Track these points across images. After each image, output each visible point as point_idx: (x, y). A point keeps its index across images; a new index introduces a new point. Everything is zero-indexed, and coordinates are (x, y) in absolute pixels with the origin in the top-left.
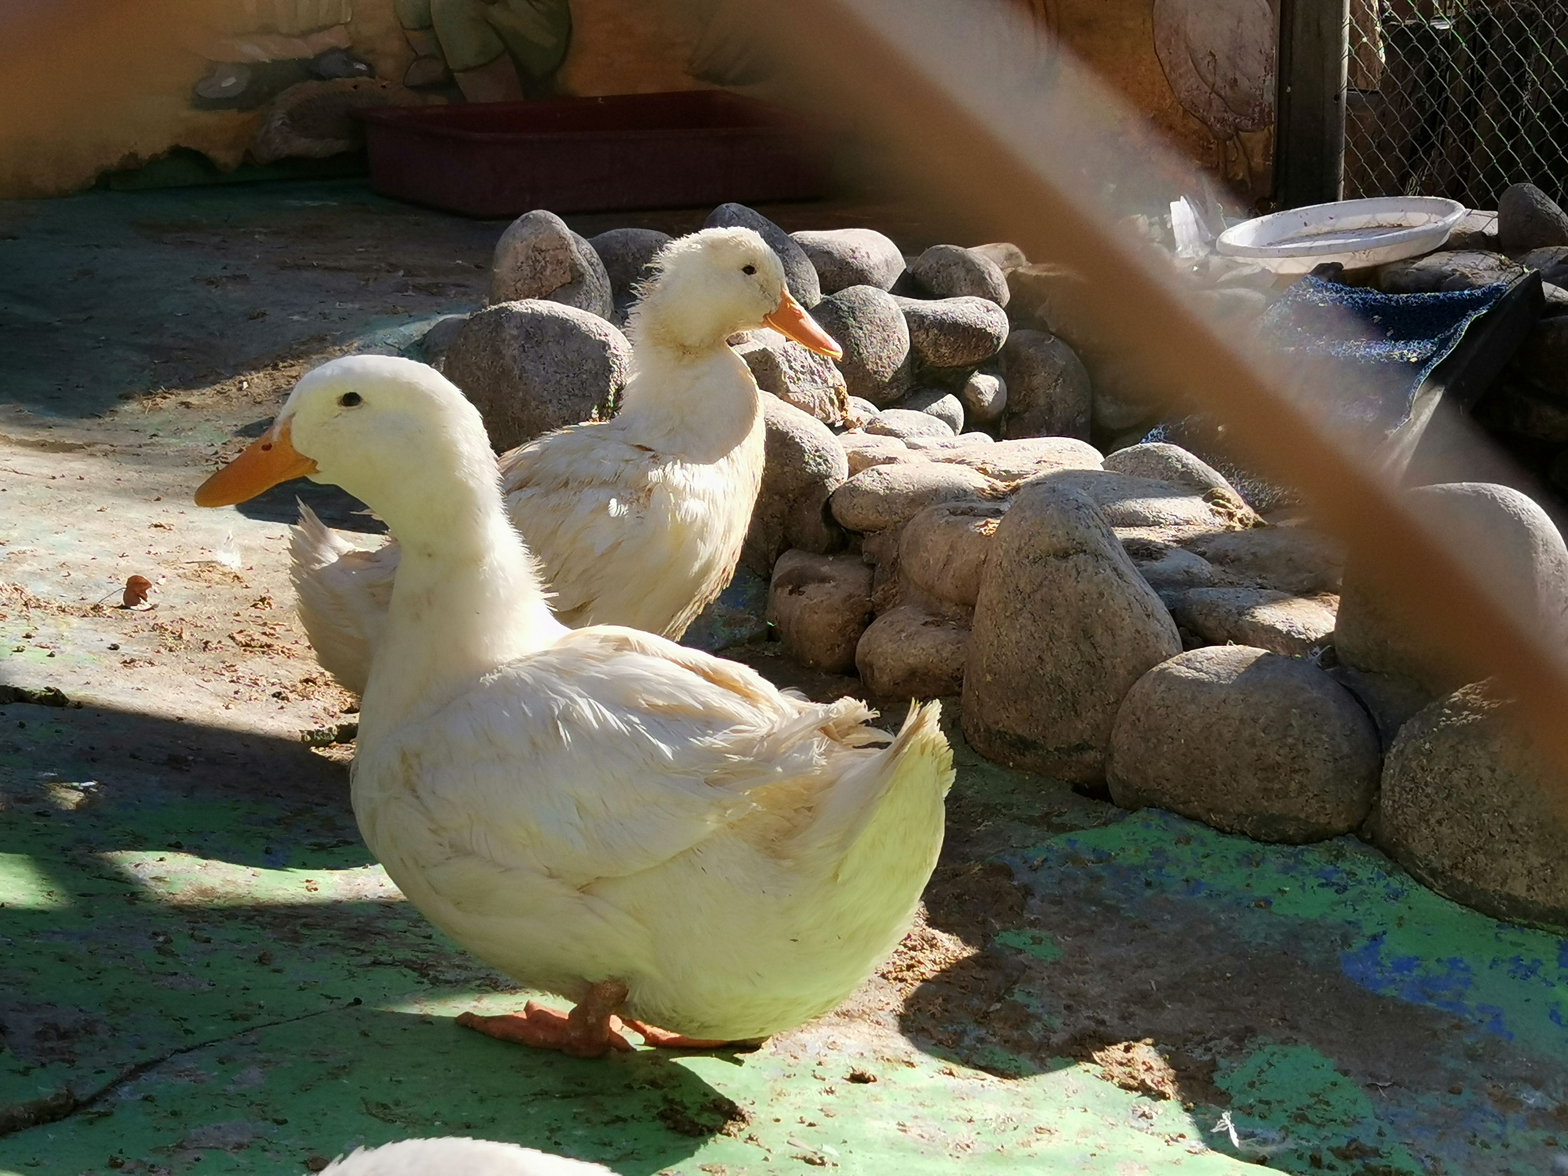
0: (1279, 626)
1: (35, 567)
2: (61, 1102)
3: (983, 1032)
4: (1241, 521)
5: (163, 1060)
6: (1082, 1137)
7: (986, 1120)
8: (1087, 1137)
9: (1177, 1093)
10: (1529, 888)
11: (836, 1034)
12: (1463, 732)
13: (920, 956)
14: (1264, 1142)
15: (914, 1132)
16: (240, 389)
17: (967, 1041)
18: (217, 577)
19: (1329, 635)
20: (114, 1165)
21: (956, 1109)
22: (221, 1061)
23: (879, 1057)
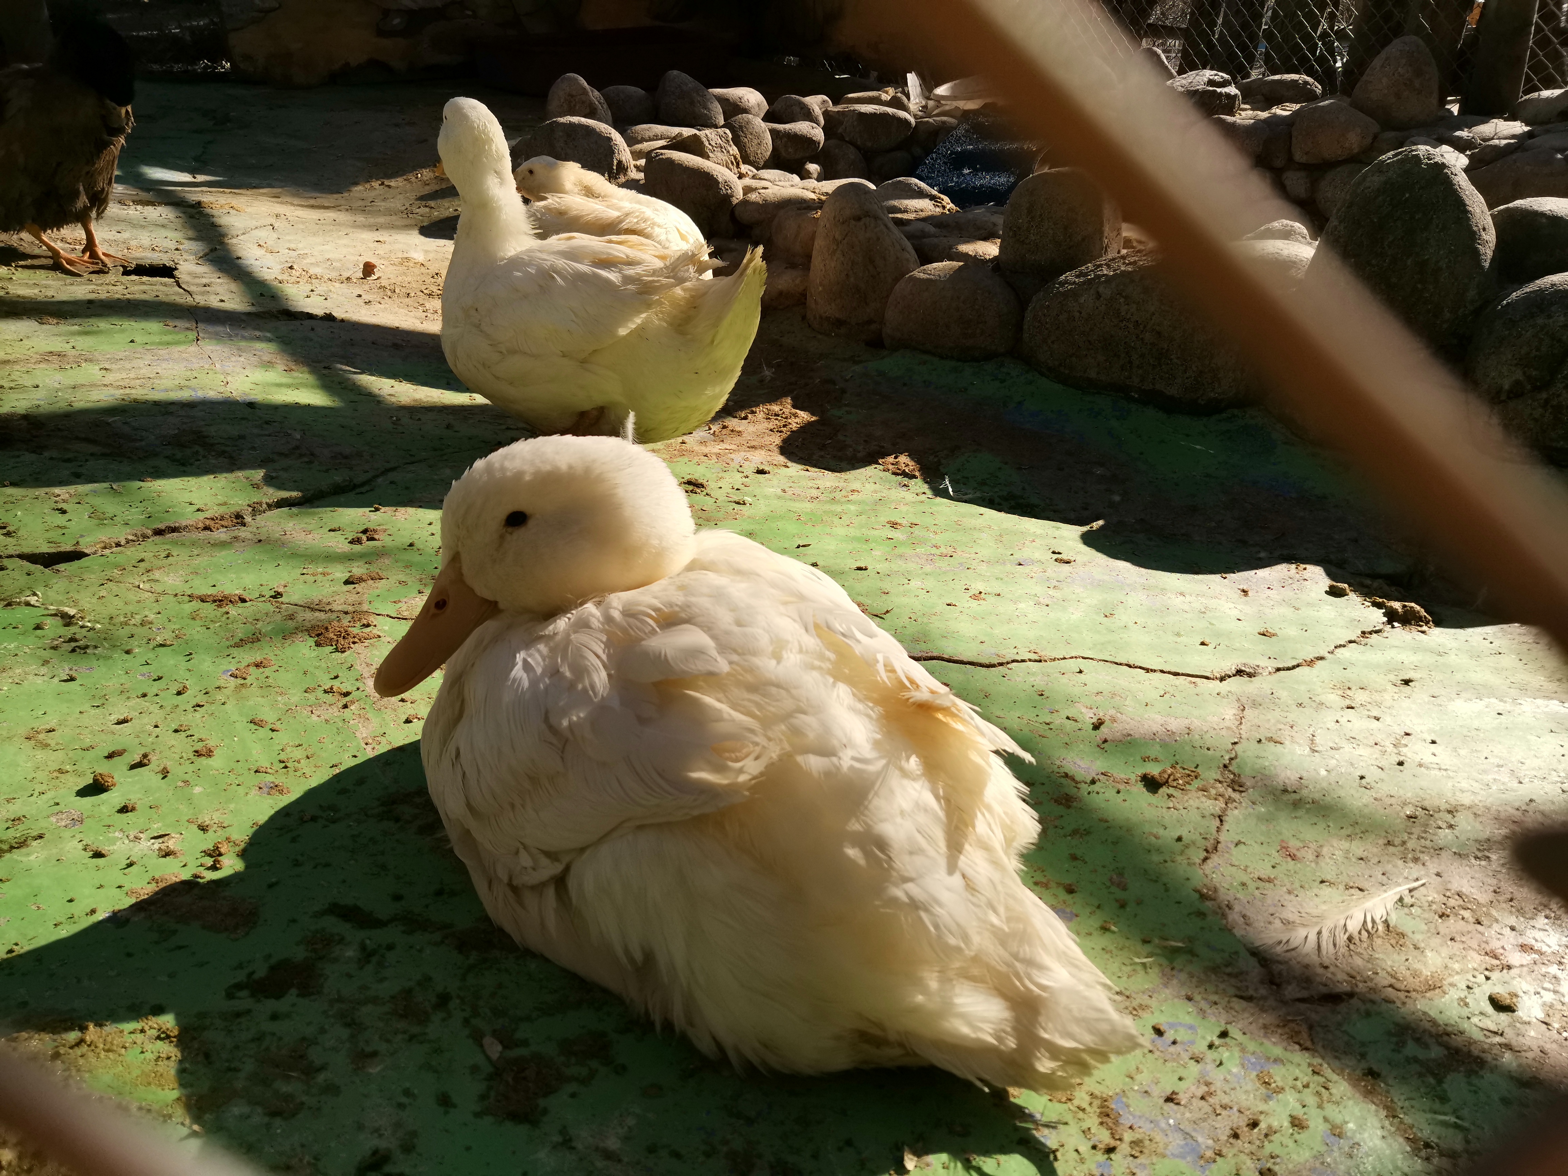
0: (970, 253)
1: (313, 260)
2: (347, 483)
3: (822, 453)
4: (949, 210)
5: (399, 467)
6: (874, 493)
7: (826, 488)
8: (877, 493)
9: (921, 475)
10: (1098, 373)
11: (748, 455)
12: (1066, 294)
13: (790, 421)
14: (966, 494)
15: (790, 493)
16: (417, 178)
17: (815, 457)
18: (412, 265)
19: (995, 258)
20: (377, 510)
21: (810, 484)
22: (430, 467)
23: (771, 464)
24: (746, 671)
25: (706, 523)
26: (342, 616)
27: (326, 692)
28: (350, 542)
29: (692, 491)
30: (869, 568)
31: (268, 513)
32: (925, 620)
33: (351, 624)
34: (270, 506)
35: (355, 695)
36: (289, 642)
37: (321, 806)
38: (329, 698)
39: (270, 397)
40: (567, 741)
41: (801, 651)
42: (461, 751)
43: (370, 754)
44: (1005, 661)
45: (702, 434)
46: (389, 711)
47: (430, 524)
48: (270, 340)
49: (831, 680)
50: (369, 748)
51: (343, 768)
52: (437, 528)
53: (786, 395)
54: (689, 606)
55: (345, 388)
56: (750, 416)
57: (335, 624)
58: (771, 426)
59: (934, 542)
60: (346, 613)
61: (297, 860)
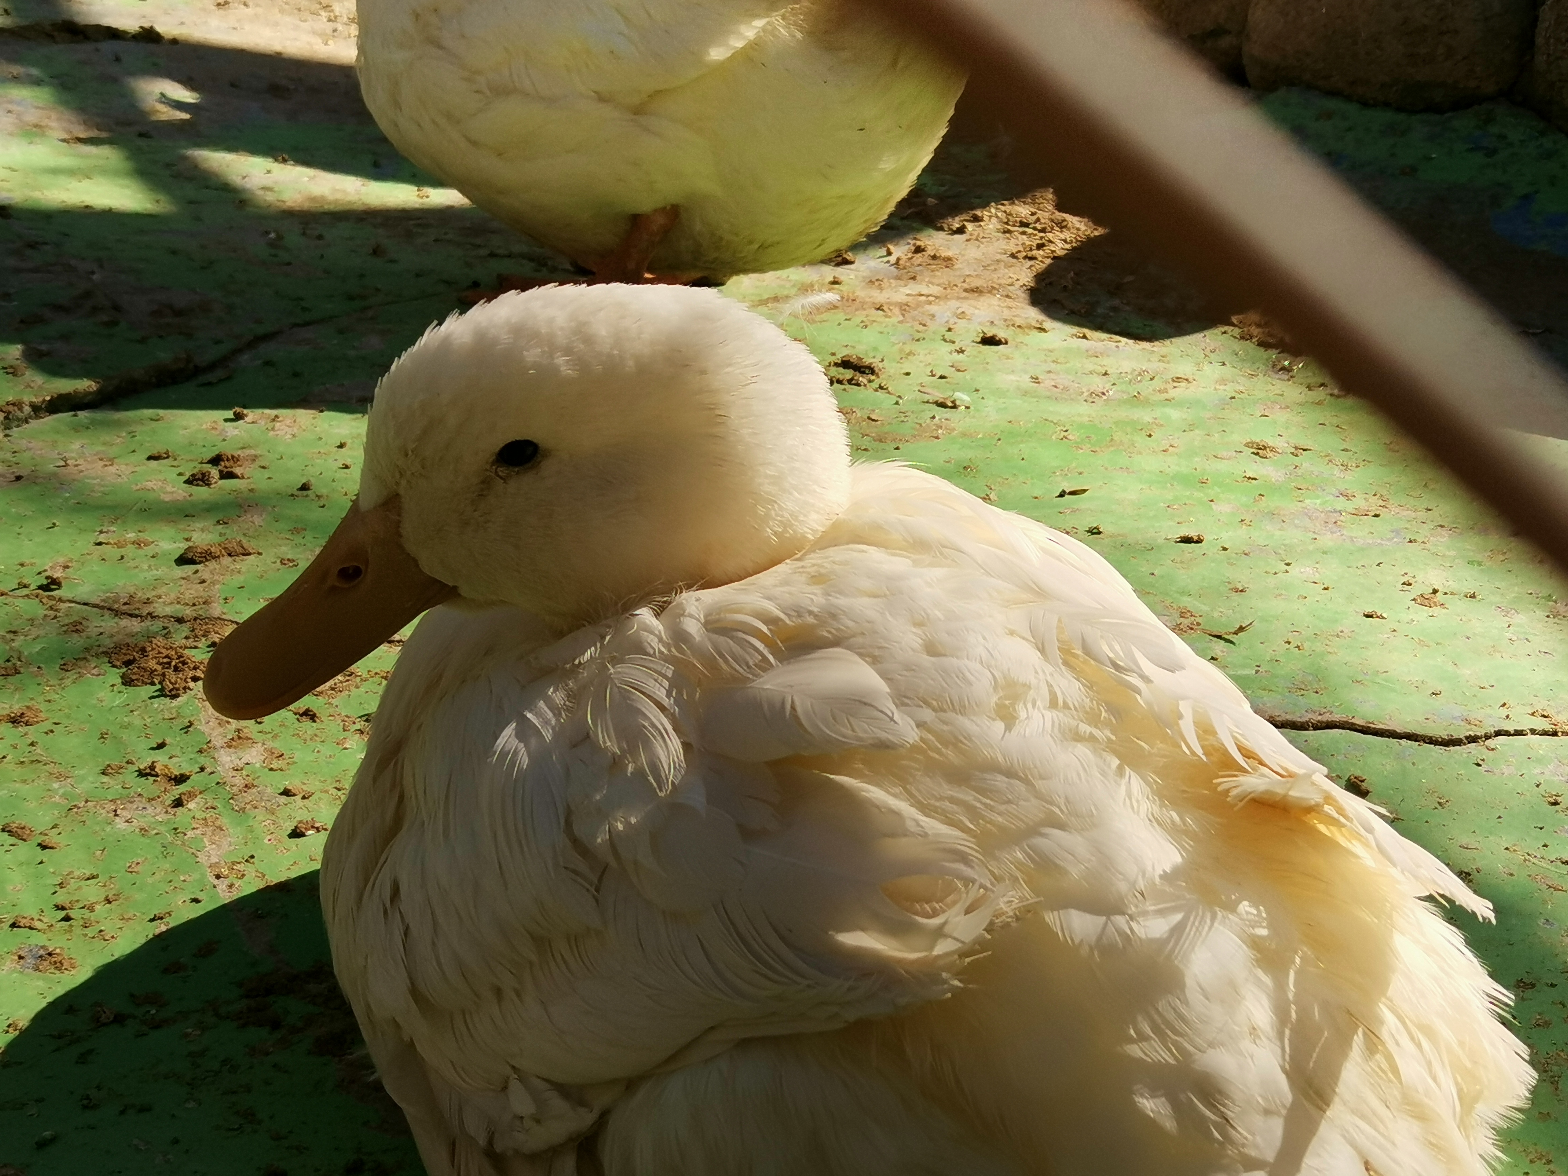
2: (182, 365)
3: (1116, 302)
5: (281, 332)
6: (1220, 385)
7: (1121, 373)
8: (1226, 385)
11: (965, 306)
13: (1050, 236)
15: (1048, 383)
17: (1100, 311)
20: (238, 417)
21: (1090, 365)
22: (341, 332)
23: (1010, 324)
24: (946, 743)
25: (876, 444)
26: (173, 626)
27: (141, 774)
28: (188, 482)
29: (850, 382)
30: (1207, 538)
31: (34, 424)
32: (1319, 647)
33: (190, 643)
34: (38, 410)
35: (196, 781)
36: (72, 675)
37: (132, 995)
38: (148, 786)
39: (36, 195)
40: (606, 866)
41: (1053, 704)
42: (403, 889)
43: (224, 896)
44: (1480, 732)
45: (873, 263)
46: (260, 814)
47: (341, 446)
48: (37, 82)
49: (1115, 762)
50: (222, 885)
51: (173, 922)
52: (356, 456)
53: (1043, 184)
54: (834, 616)
55: (177, 176)
56: (970, 227)
57: (159, 641)
58: (1012, 247)
59: (1342, 487)
60: (180, 620)
61: (88, 1098)
